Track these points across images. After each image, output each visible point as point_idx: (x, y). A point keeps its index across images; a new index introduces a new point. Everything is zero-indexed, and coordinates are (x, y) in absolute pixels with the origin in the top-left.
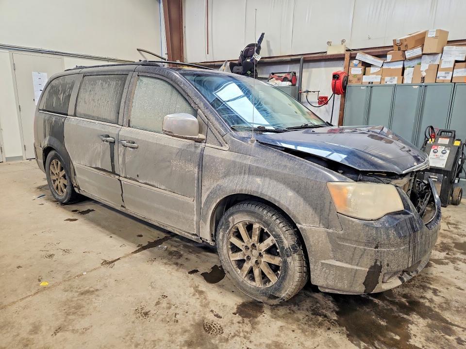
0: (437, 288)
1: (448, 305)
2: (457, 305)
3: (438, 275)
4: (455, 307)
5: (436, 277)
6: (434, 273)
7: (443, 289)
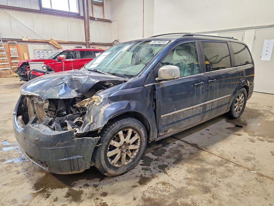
0: (18, 175)
1: (7, 170)
2: (3, 173)
3: (24, 184)
4: (3, 171)
5: (24, 182)
6: (27, 184)
7: (15, 177)
